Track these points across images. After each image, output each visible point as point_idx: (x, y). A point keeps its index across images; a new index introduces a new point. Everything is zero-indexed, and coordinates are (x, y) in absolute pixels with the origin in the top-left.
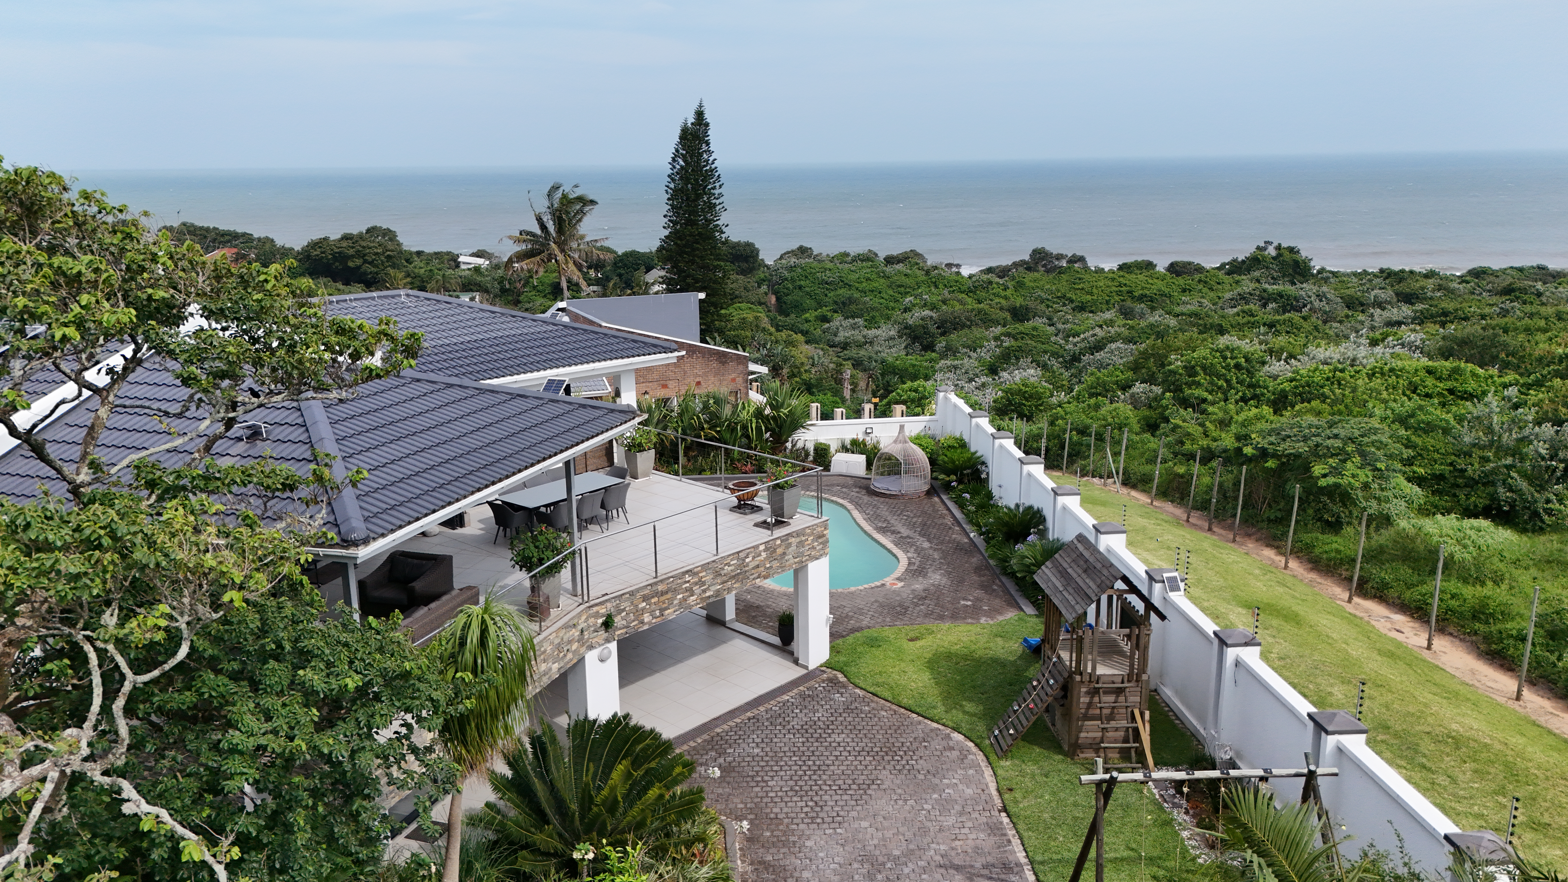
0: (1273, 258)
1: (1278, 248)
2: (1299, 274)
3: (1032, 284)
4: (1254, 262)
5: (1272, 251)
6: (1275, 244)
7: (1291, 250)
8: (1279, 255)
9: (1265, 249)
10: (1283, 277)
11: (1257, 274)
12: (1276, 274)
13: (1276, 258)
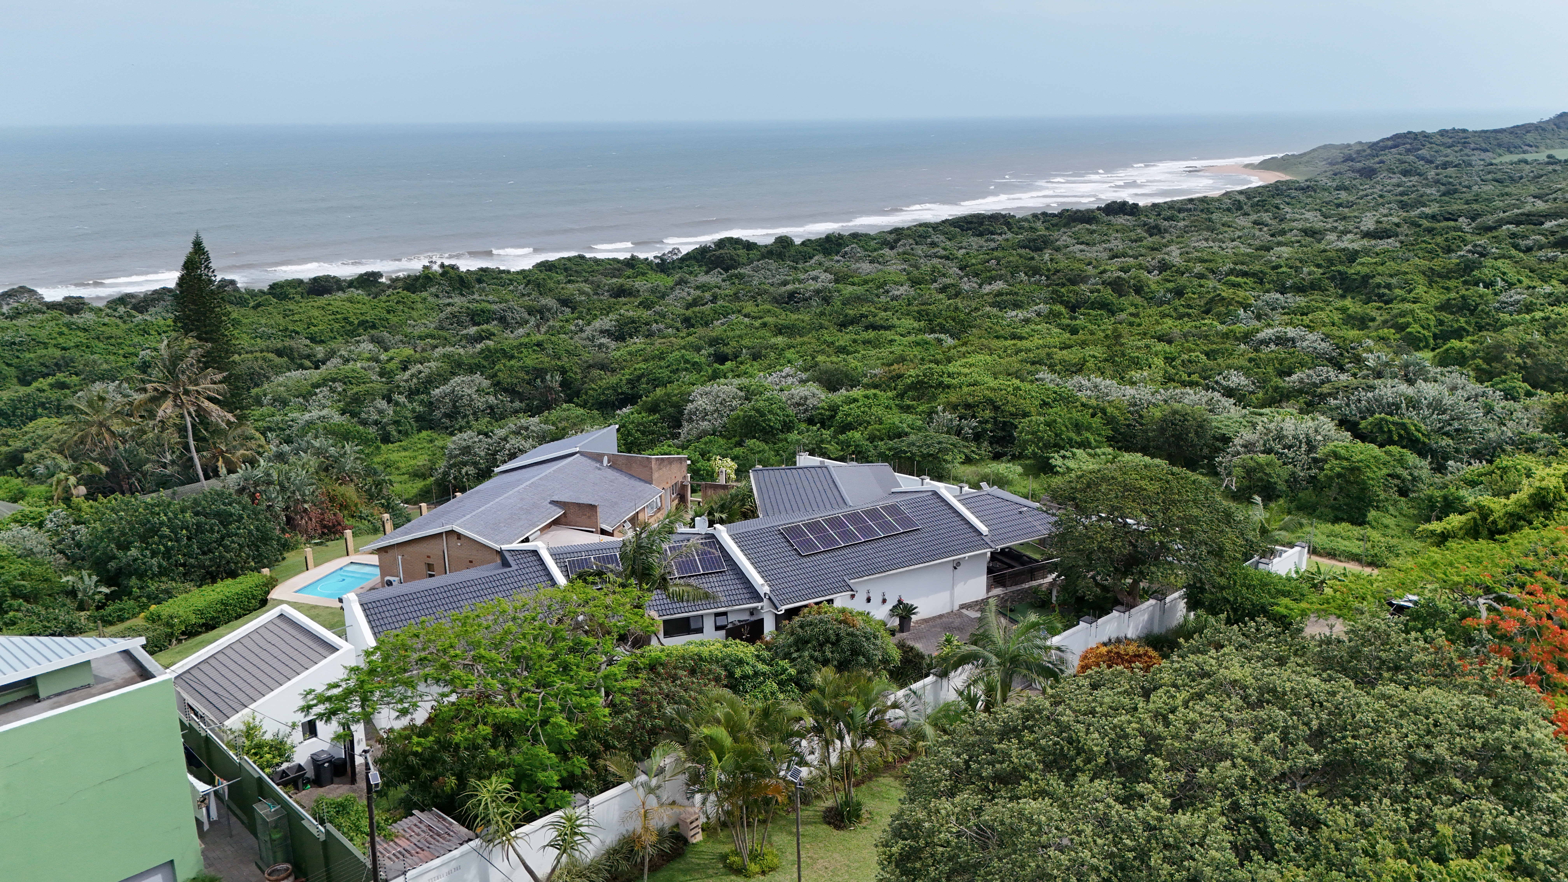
0: (445, 276)
1: (441, 266)
4: (427, 279)
5: (438, 270)
7: (451, 267)
8: (447, 273)
9: (431, 267)
11: (433, 290)
12: (447, 289)
13: (442, 275)
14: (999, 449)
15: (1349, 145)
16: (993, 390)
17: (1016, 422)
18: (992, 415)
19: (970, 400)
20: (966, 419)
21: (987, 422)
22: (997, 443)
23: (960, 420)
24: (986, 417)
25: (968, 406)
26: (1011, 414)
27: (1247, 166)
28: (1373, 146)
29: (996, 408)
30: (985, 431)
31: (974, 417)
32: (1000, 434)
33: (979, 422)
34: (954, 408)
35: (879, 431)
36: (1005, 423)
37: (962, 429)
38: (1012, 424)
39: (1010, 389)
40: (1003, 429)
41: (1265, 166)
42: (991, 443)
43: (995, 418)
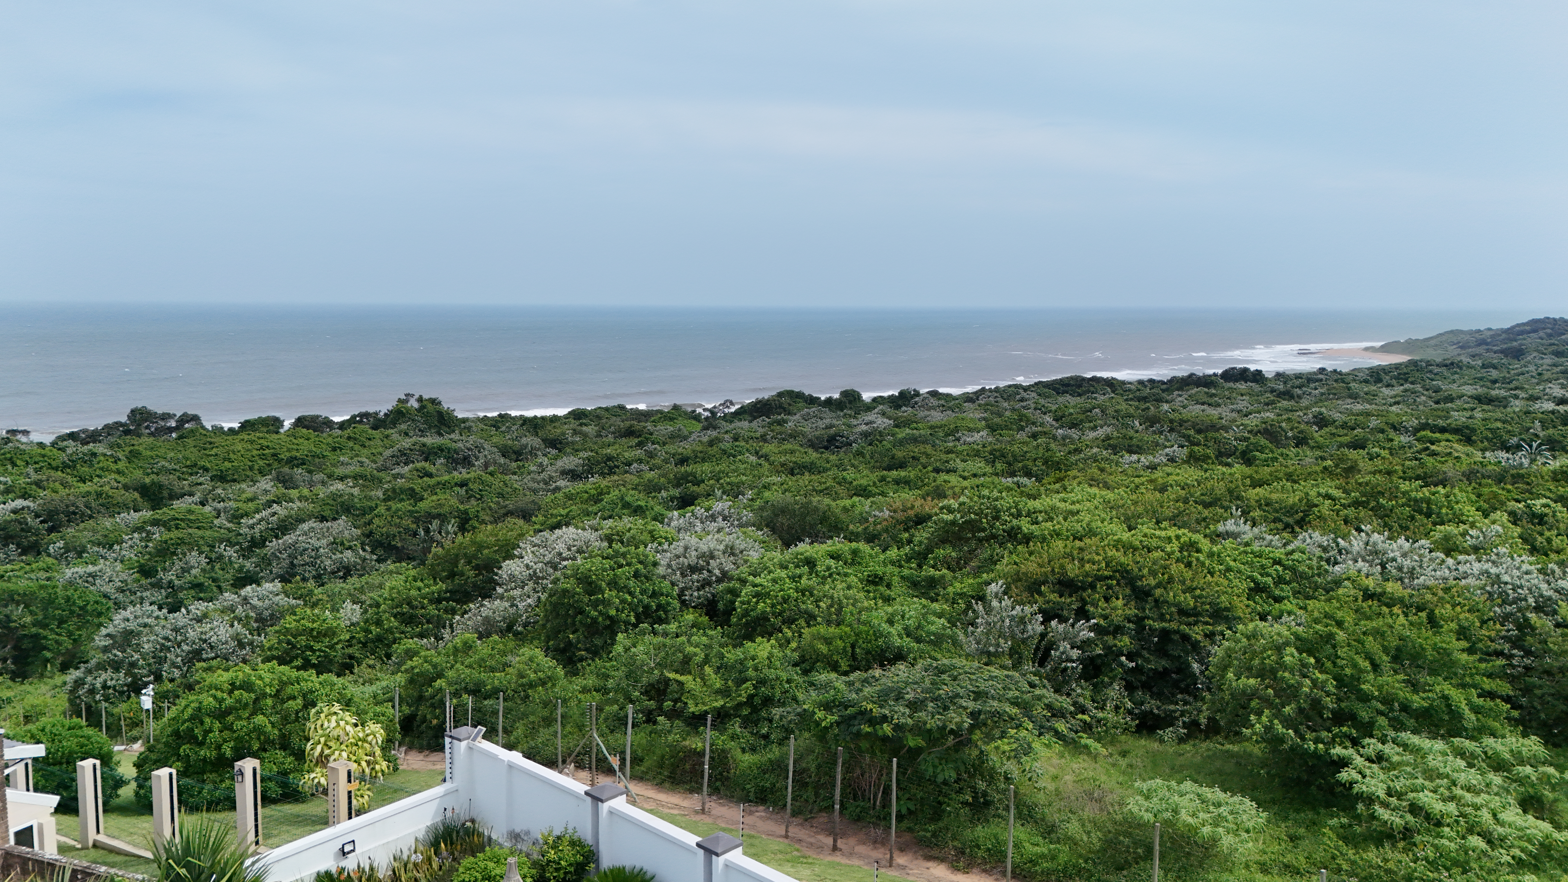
0: (417, 410)
1: (420, 400)
2: (445, 425)
3: (149, 453)
4: (398, 415)
5: (414, 404)
6: (417, 396)
7: (433, 401)
8: (422, 407)
9: (407, 401)
10: (430, 428)
12: (422, 427)
13: (419, 410)
14: (1151, 705)
15: (1479, 331)
16: (1128, 547)
17: (1197, 633)
18: (1132, 611)
19: (1073, 570)
20: (1062, 620)
21: (1117, 630)
22: (1146, 686)
23: (1046, 621)
24: (1118, 616)
25: (1067, 586)
26: (1182, 612)
27: (1367, 349)
28: (1507, 331)
29: (1141, 595)
30: (1113, 653)
31: (1082, 614)
32: (1155, 664)
33: (1095, 628)
34: (1034, 587)
35: (828, 641)
36: (1165, 634)
37: (1051, 646)
38: (1185, 638)
39: (1175, 546)
40: (1161, 651)
41: (1386, 349)
42: (1130, 688)
43: (1139, 621)
